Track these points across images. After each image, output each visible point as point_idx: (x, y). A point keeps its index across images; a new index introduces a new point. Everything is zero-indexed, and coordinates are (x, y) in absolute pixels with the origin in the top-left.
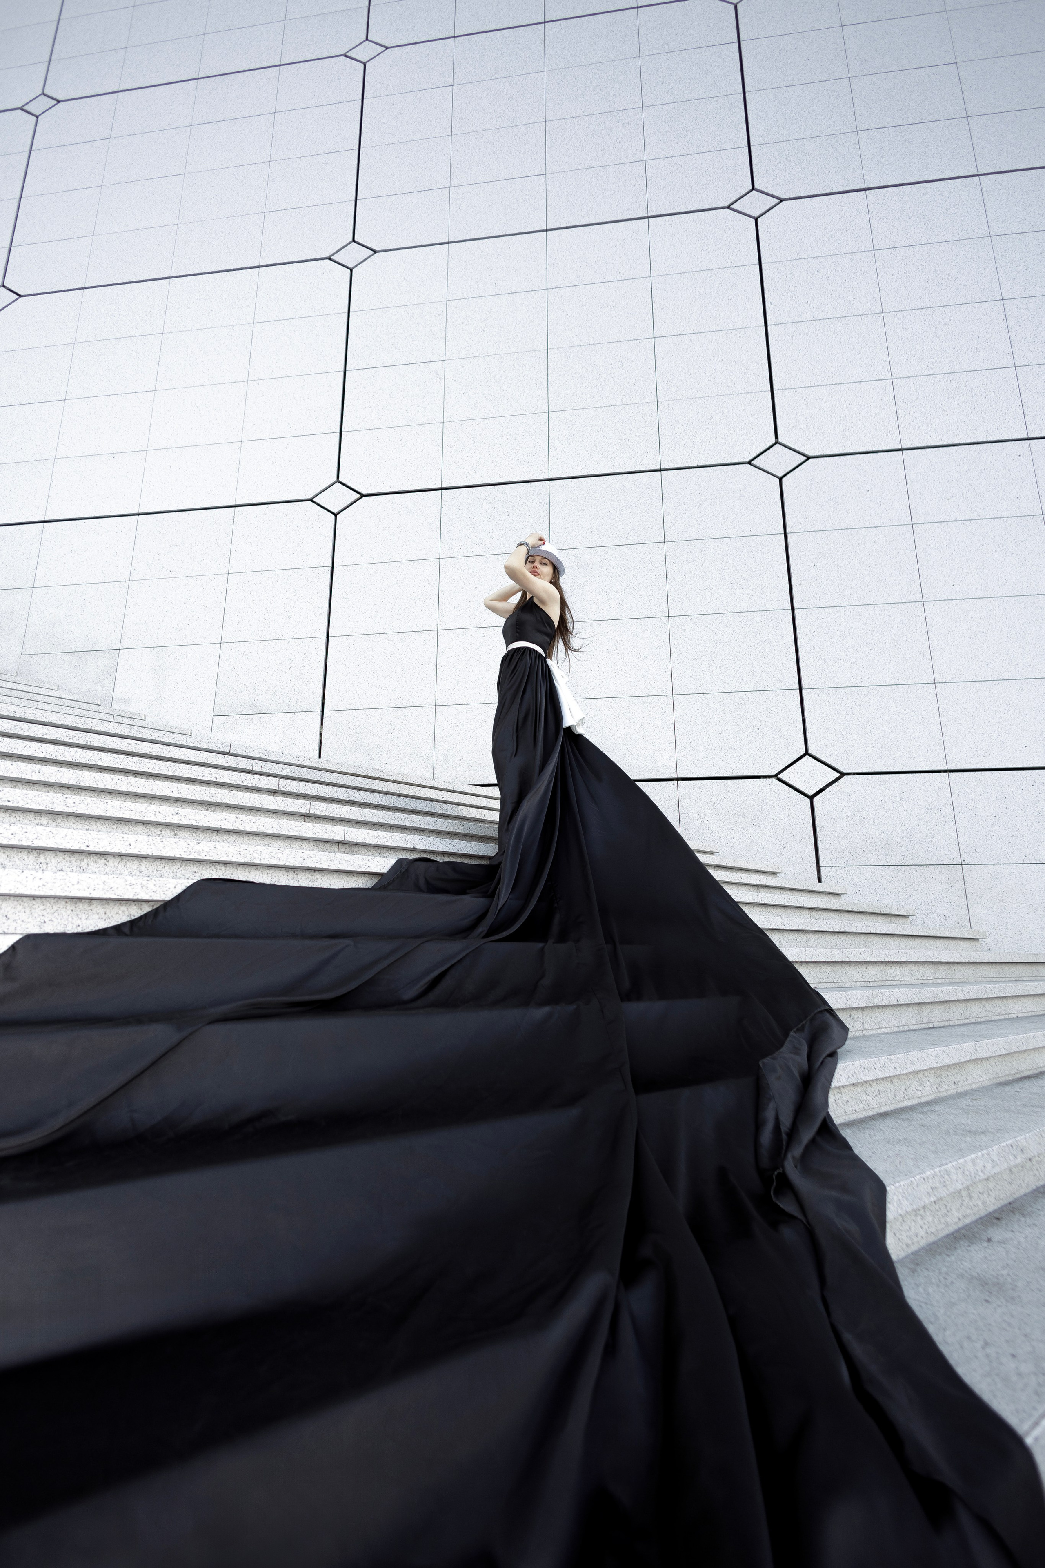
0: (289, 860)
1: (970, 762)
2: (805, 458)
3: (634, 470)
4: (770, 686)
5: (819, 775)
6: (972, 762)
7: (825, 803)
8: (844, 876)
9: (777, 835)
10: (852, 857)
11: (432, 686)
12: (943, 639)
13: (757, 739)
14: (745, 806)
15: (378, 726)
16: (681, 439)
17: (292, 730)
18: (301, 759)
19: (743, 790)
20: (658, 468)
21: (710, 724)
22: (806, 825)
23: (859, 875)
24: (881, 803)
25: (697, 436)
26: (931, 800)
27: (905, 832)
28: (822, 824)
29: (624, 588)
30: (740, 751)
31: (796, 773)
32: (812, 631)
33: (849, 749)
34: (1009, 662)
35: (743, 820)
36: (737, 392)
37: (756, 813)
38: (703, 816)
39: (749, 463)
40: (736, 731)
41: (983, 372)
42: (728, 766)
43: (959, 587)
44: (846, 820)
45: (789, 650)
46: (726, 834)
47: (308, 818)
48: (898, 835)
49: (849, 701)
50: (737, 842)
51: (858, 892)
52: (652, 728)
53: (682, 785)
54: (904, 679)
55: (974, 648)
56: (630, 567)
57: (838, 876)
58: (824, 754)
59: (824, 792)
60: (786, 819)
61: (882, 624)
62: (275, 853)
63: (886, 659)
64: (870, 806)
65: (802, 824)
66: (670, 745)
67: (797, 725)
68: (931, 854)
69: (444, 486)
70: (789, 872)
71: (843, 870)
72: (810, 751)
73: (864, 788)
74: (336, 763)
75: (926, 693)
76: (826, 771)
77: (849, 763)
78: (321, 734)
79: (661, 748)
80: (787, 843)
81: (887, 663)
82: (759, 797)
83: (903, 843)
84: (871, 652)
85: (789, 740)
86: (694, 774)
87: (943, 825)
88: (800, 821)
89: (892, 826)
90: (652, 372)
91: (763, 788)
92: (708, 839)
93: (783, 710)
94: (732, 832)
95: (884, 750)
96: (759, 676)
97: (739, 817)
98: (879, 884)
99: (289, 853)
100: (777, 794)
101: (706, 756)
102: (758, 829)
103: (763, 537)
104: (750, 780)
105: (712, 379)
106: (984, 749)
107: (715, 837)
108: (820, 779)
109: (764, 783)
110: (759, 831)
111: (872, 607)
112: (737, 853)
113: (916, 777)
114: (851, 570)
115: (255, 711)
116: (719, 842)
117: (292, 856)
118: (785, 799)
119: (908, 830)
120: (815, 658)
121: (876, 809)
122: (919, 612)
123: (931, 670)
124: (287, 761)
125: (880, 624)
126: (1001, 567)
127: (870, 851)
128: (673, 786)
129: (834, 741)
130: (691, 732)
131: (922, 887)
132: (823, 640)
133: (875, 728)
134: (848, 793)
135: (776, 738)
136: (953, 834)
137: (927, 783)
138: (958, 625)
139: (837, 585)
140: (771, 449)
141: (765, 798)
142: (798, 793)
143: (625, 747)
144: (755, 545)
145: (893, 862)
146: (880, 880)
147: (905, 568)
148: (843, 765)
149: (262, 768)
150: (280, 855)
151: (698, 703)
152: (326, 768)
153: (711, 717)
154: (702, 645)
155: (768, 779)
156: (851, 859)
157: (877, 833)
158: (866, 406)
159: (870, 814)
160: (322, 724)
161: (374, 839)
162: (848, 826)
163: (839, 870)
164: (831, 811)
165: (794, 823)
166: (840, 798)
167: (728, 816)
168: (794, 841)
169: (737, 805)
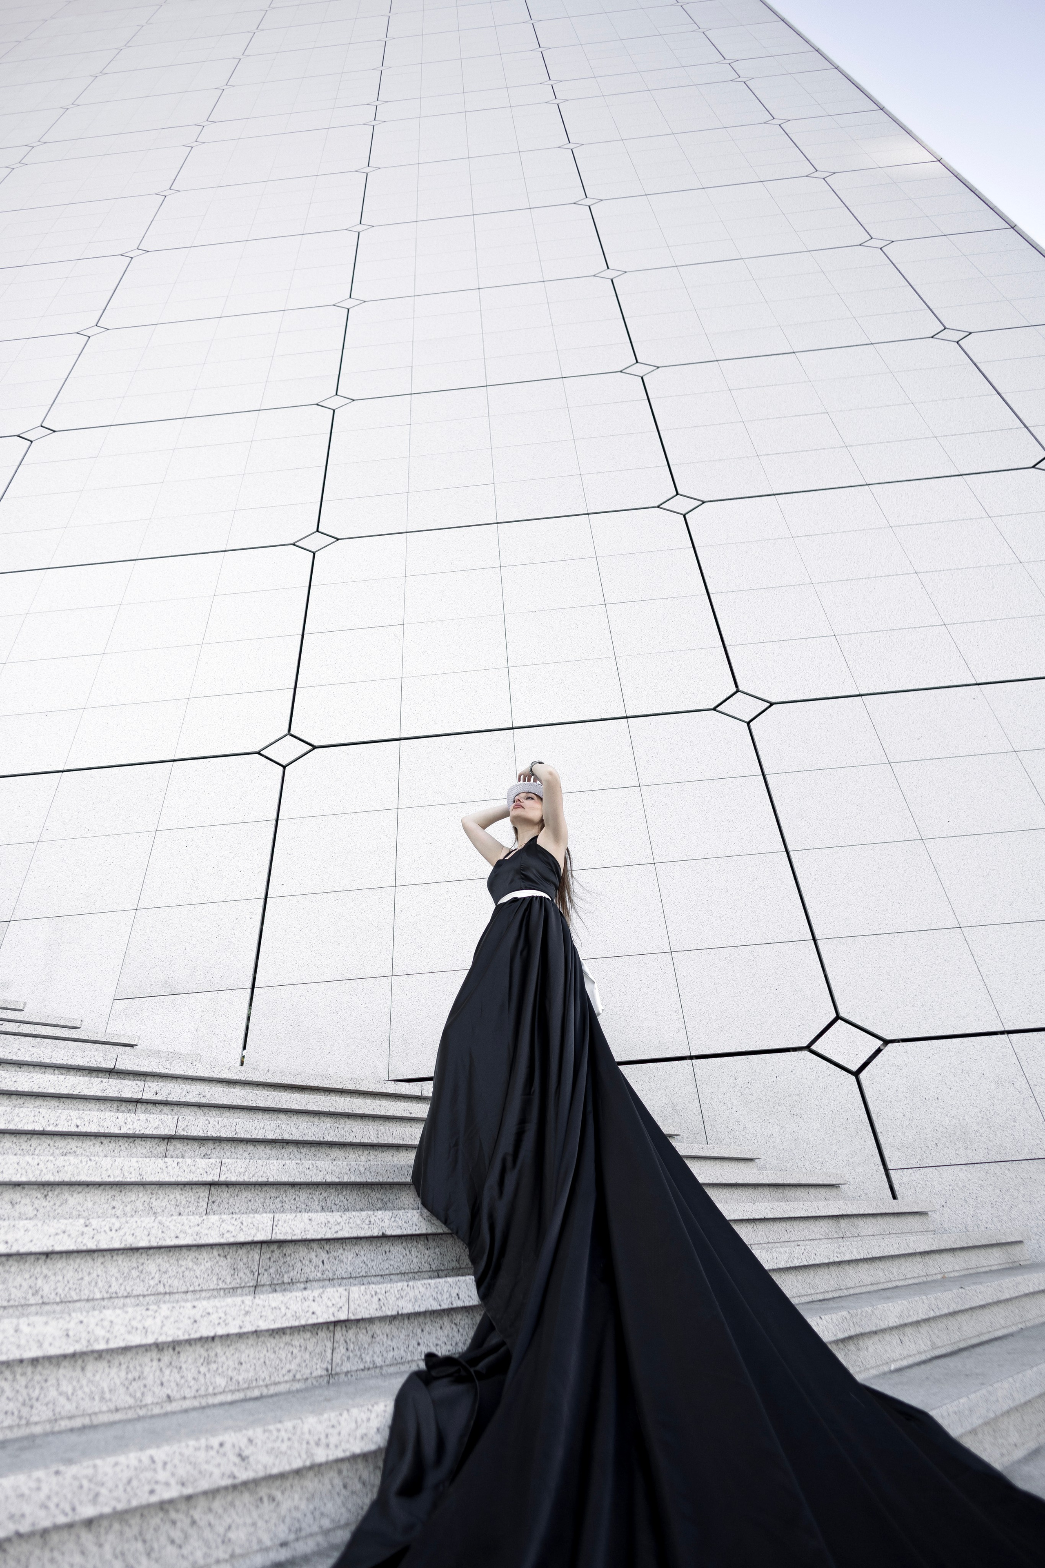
0: (165, 1329)
1: (1028, 1021)
2: (769, 704)
3: (599, 718)
4: (779, 938)
5: (859, 1044)
6: (1030, 1020)
7: (875, 1081)
8: (921, 1183)
9: (825, 1127)
10: (925, 1154)
11: (388, 952)
12: (954, 878)
13: (777, 1002)
14: (780, 1090)
15: (320, 1004)
16: (643, 690)
17: (213, 1014)
18: (217, 1070)
19: (772, 1068)
20: (624, 715)
21: (719, 985)
22: (859, 1112)
23: (940, 1179)
25: (658, 686)
26: (998, 1070)
27: (979, 1115)
28: (878, 1110)
29: (602, 834)
30: (760, 1018)
31: (831, 1043)
32: (813, 874)
33: (885, 1009)
34: (1032, 901)
35: (780, 1109)
36: (691, 648)
37: (794, 1098)
38: (730, 1106)
39: (714, 709)
40: (751, 993)
41: (917, 629)
42: (749, 1037)
43: (955, 823)
44: (905, 1103)
45: (792, 895)
46: (763, 1129)
47: (216, 1187)
48: (972, 1120)
49: (872, 952)
50: (778, 1141)
51: (944, 1204)
52: (652, 993)
53: (698, 1065)
54: (926, 924)
55: (990, 887)
56: (607, 812)
57: (914, 1183)
58: (858, 1017)
59: (869, 1066)
60: (832, 1104)
61: (886, 864)
62: (139, 1318)
63: (900, 902)
64: (929, 1083)
65: (853, 1110)
66: (676, 1014)
67: (820, 982)
68: (1019, 1144)
69: (402, 736)
70: (851, 1180)
71: (918, 1174)
72: (842, 1014)
73: (916, 1058)
74: (266, 1071)
75: (954, 939)
76: (866, 1039)
77: (891, 1028)
78: (249, 1018)
79: (666, 1018)
80: (841, 1138)
81: (902, 907)
82: (793, 1077)
83: (981, 1131)
84: (882, 895)
85: (814, 1001)
86: (711, 1050)
87: (1021, 1103)
88: (851, 1106)
89: (962, 1107)
90: (607, 632)
91: (797, 1065)
92: (742, 1138)
93: (800, 964)
94: (770, 1126)
95: (926, 1009)
96: (765, 927)
97: (774, 1105)
98: (968, 1192)
99: (168, 1313)
100: (815, 1072)
101: (720, 1025)
102: (801, 1120)
103: (741, 779)
104: (778, 1054)
105: (665, 638)
106: (1039, 1003)
107: (750, 1135)
108: (860, 1048)
109: (796, 1058)
110: (803, 1124)
111: (871, 847)
112: (781, 1156)
113: (972, 1042)
115: (169, 991)
116: (756, 1142)
117: (172, 1319)
118: (826, 1078)
119: (983, 1112)
120: (822, 904)
121: (937, 1085)
122: (921, 850)
123: (952, 912)
124: (197, 1075)
125: (884, 865)
126: (990, 802)
127: (944, 1144)
128: (687, 1067)
129: (867, 1000)
130: (699, 996)
131: (1022, 1192)
132: (826, 883)
133: (909, 983)
134: (898, 1066)
135: (799, 999)
136: (1038, 1116)
137: (987, 1050)
138: (966, 863)
139: (828, 825)
140: (734, 697)
141: (801, 1077)
142: (840, 1069)
143: (623, 1018)
144: (735, 787)
145: (976, 1158)
146: (967, 1186)
147: (894, 806)
148: (884, 1030)
149: (156, 1094)
150: (149, 1322)
151: (702, 960)
152: (251, 1079)
153: (719, 977)
154: (696, 893)
155: (800, 1052)
156: (924, 1156)
157: (947, 1118)
158: (816, 658)
159: (931, 1092)
160: (251, 1005)
161: (320, 1229)
162: (909, 1110)
163: (913, 1174)
164: (885, 1092)
165: (843, 1110)
166: (891, 1073)
167: (760, 1105)
168: (849, 1135)
169: (769, 1089)
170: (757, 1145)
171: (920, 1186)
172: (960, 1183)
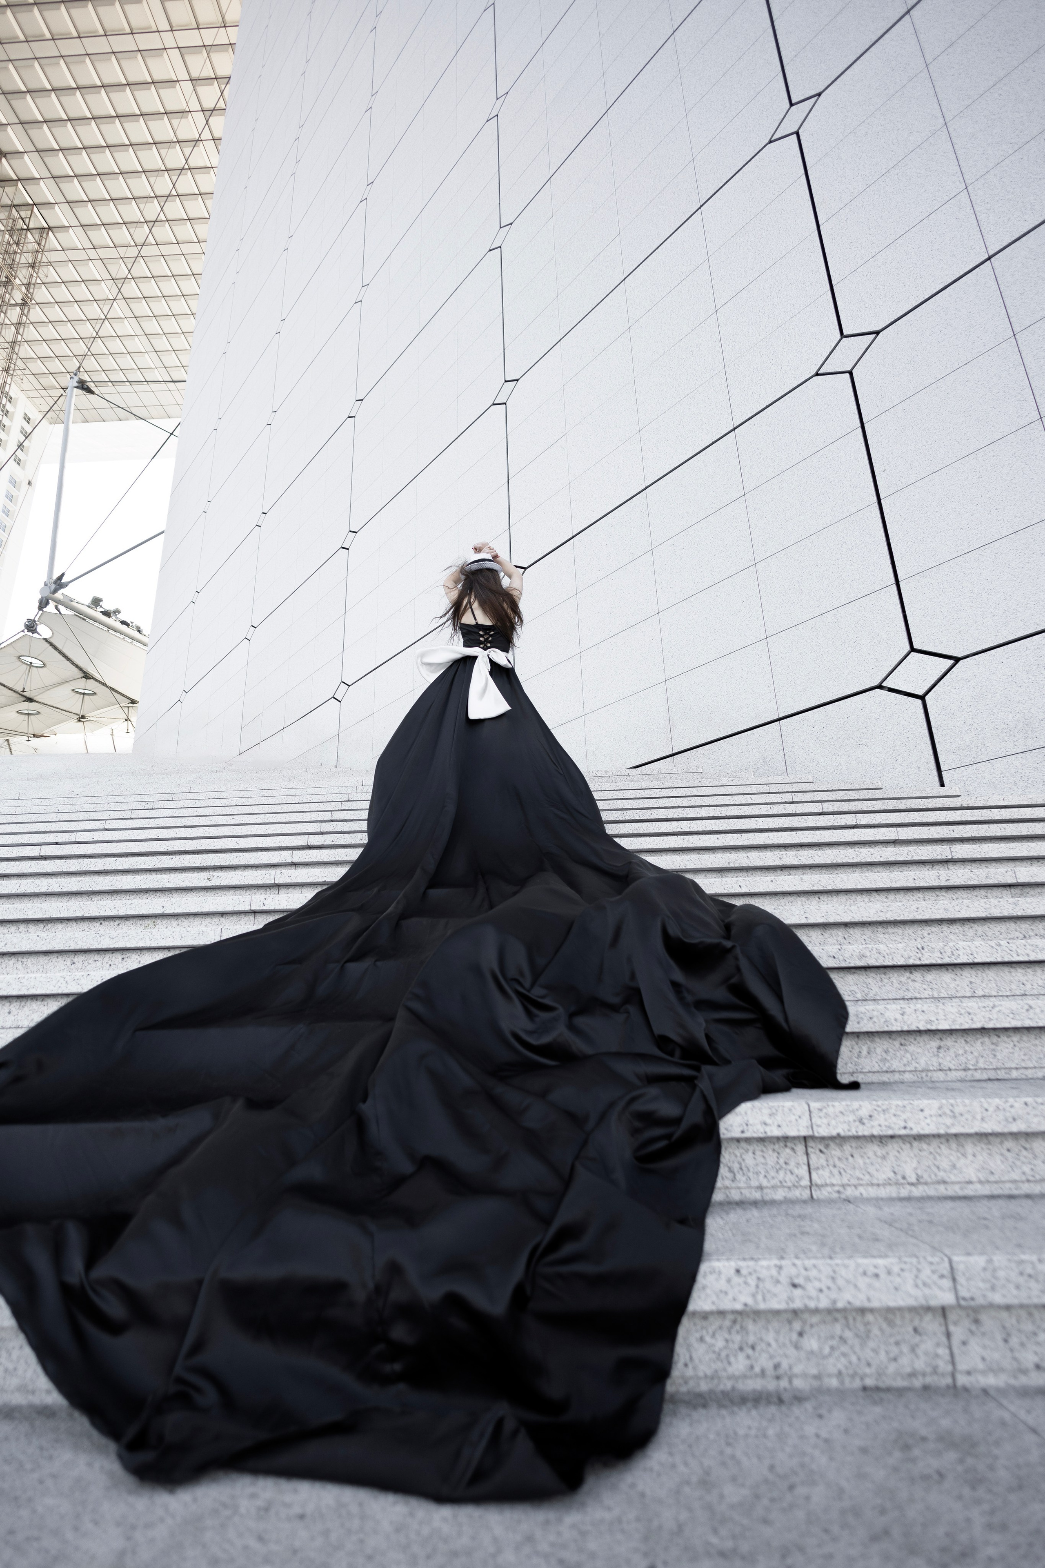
2: (875, 336)
3: (711, 442)
4: (865, 592)
5: (928, 669)
7: (941, 698)
8: (972, 776)
9: (888, 749)
10: (980, 752)
13: (856, 653)
14: (851, 728)
16: (749, 390)
19: (847, 711)
20: (735, 427)
21: (805, 654)
22: (921, 730)
23: (992, 770)
24: (1011, 679)
25: (763, 378)
28: (939, 723)
29: (713, 555)
30: (840, 672)
31: (902, 675)
32: (905, 514)
33: (962, 628)
35: (850, 743)
36: (797, 312)
37: (862, 731)
38: (807, 749)
39: (817, 374)
40: (834, 652)
42: (830, 691)
44: (966, 711)
45: (881, 545)
49: (955, 574)
52: (753, 677)
53: (786, 724)
56: (717, 533)
58: (933, 645)
59: (938, 685)
60: (896, 728)
61: (989, 469)
63: (1000, 507)
64: (995, 686)
65: (914, 729)
66: (769, 687)
67: (900, 622)
71: (969, 770)
72: (916, 646)
73: (987, 667)
76: (937, 662)
77: (965, 645)
79: (761, 695)
80: (899, 755)
82: (863, 713)
84: (978, 508)
85: (891, 642)
86: (797, 710)
88: (912, 726)
90: (718, 343)
91: (867, 703)
93: (880, 612)
94: (838, 757)
100: (884, 705)
101: (804, 687)
103: (838, 442)
105: (771, 316)
107: (822, 768)
108: (930, 673)
109: (867, 698)
110: (867, 750)
111: (973, 456)
112: (846, 779)
114: (941, 427)
118: (892, 708)
120: (911, 543)
125: (986, 471)
127: (1003, 739)
128: (775, 728)
129: (943, 626)
130: (788, 668)
133: (992, 594)
134: (968, 679)
135: (877, 644)
140: (837, 347)
141: (869, 713)
142: (908, 697)
144: (831, 454)
145: (1036, 745)
146: (1020, 771)
147: (1012, 392)
148: (957, 649)
151: (794, 637)
153: (807, 647)
154: (791, 578)
155: (871, 692)
156: (979, 754)
157: (1010, 715)
159: (998, 695)
162: (971, 717)
163: (965, 771)
164: (949, 706)
165: (905, 731)
166: (957, 688)
167: (832, 743)
168: (907, 751)
169: (841, 729)
170: (827, 774)
171: (971, 779)
172: (1012, 769)
